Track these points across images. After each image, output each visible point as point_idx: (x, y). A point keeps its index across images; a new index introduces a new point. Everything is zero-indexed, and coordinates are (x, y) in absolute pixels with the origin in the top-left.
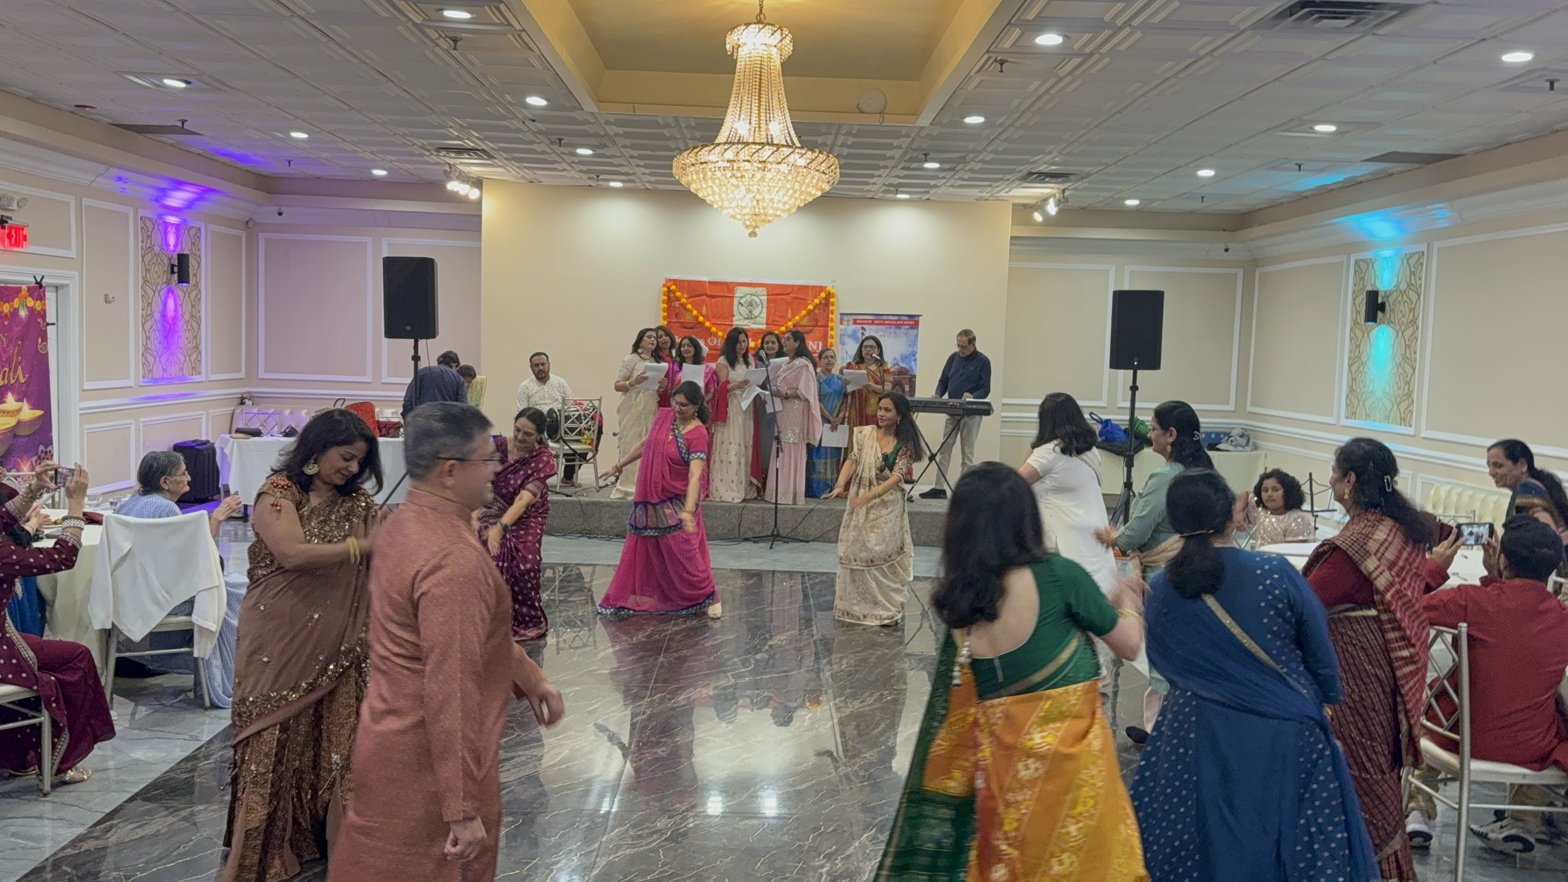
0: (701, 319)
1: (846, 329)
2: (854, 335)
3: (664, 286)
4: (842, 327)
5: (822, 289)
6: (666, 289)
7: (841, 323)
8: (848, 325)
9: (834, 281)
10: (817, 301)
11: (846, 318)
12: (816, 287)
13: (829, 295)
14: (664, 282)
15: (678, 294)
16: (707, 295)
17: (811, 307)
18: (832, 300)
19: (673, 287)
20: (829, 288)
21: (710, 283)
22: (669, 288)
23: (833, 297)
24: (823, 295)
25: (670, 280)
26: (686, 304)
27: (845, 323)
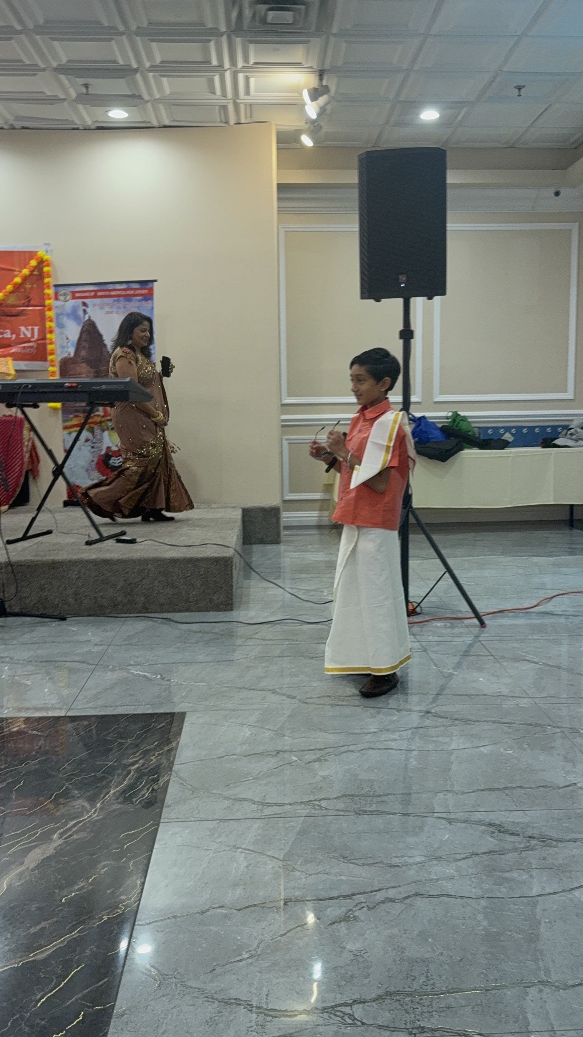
1: (63, 306)
2: (73, 315)
4: (58, 303)
5: (32, 255)
7: (57, 298)
8: (66, 301)
9: (48, 244)
10: (26, 272)
11: (62, 291)
12: (24, 252)
13: (42, 263)
17: (18, 280)
18: (46, 269)
20: (41, 253)
23: (48, 265)
24: (33, 263)
27: (62, 298)
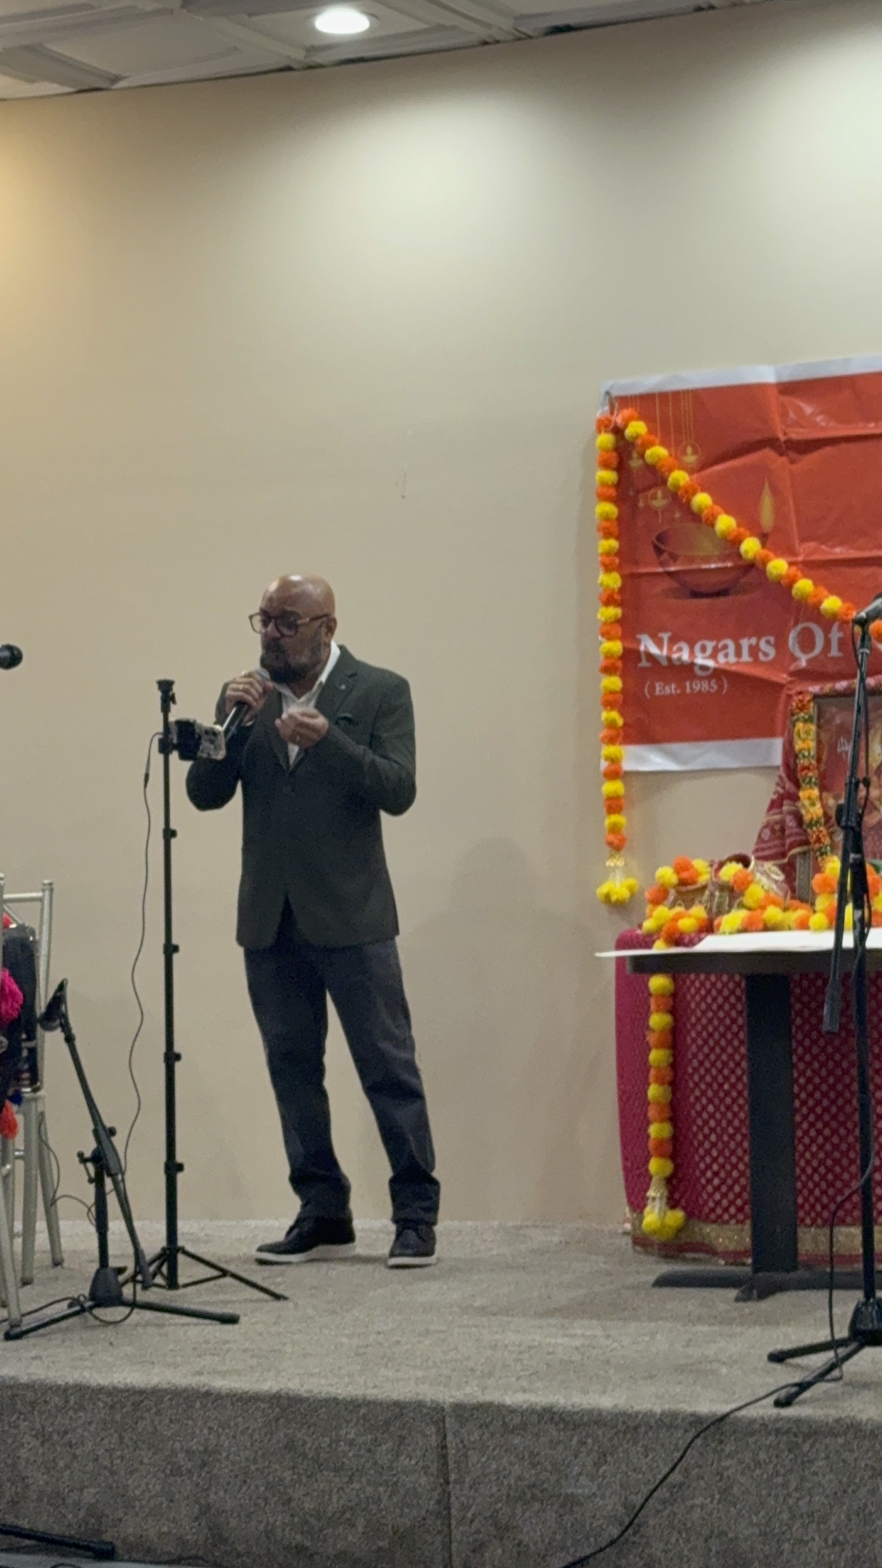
0: (750, 546)
3: (603, 425)
6: (606, 439)
14: (601, 411)
15: (658, 452)
16: (771, 443)
19: (637, 428)
21: (789, 389)
22: (618, 431)
25: (625, 401)
26: (691, 492)
